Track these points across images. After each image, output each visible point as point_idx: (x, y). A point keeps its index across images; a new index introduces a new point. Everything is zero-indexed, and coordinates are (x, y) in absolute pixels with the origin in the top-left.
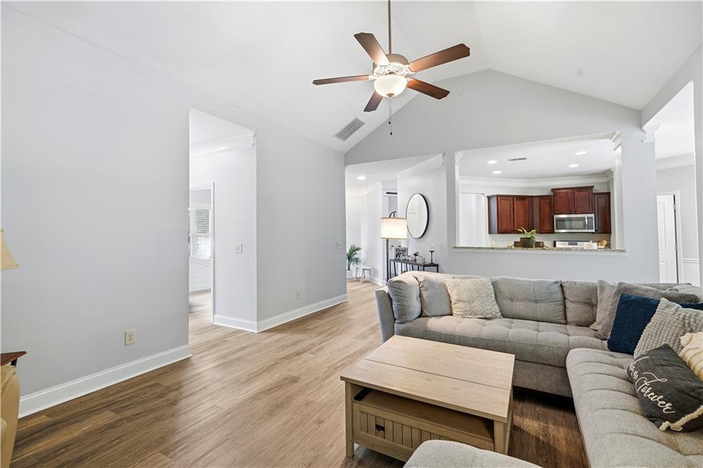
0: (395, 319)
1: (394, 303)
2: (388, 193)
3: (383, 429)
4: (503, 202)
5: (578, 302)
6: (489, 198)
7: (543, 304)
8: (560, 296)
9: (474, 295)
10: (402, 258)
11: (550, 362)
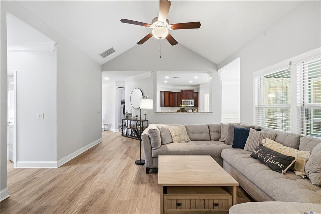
0: (152, 148)
1: (152, 140)
2: (118, 87)
3: (180, 204)
4: (166, 94)
5: (214, 132)
6: (161, 92)
7: (204, 134)
8: (208, 130)
9: (181, 133)
10: (129, 118)
11: (216, 156)
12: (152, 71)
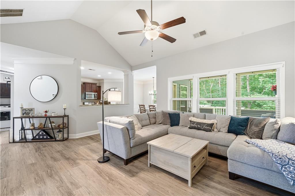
0: (130, 139)
3: (195, 167)
12: (75, 59)
